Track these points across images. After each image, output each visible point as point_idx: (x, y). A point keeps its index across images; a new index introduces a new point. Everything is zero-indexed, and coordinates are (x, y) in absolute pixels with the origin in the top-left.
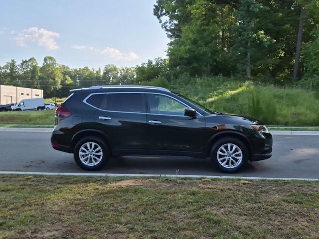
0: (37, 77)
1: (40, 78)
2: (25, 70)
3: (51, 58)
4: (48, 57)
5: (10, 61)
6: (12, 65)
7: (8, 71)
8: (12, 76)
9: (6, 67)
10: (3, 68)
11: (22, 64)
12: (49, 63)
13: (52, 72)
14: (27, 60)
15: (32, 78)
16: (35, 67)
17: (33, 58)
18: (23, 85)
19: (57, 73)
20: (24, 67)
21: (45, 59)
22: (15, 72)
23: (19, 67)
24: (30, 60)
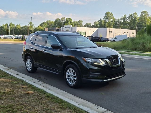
0: (136, 23)
1: (138, 23)
2: (130, 20)
3: (145, 12)
4: (143, 12)
5: (124, 16)
6: (125, 17)
7: (123, 21)
8: (124, 23)
9: (122, 19)
10: (120, 20)
11: (129, 17)
12: (144, 14)
13: (145, 20)
14: (132, 14)
15: (134, 23)
16: (135, 18)
17: (135, 13)
18: (129, 28)
19: (147, 20)
20: (130, 18)
21: (142, 13)
22: (125, 21)
23: (128, 18)
24: (134, 14)
